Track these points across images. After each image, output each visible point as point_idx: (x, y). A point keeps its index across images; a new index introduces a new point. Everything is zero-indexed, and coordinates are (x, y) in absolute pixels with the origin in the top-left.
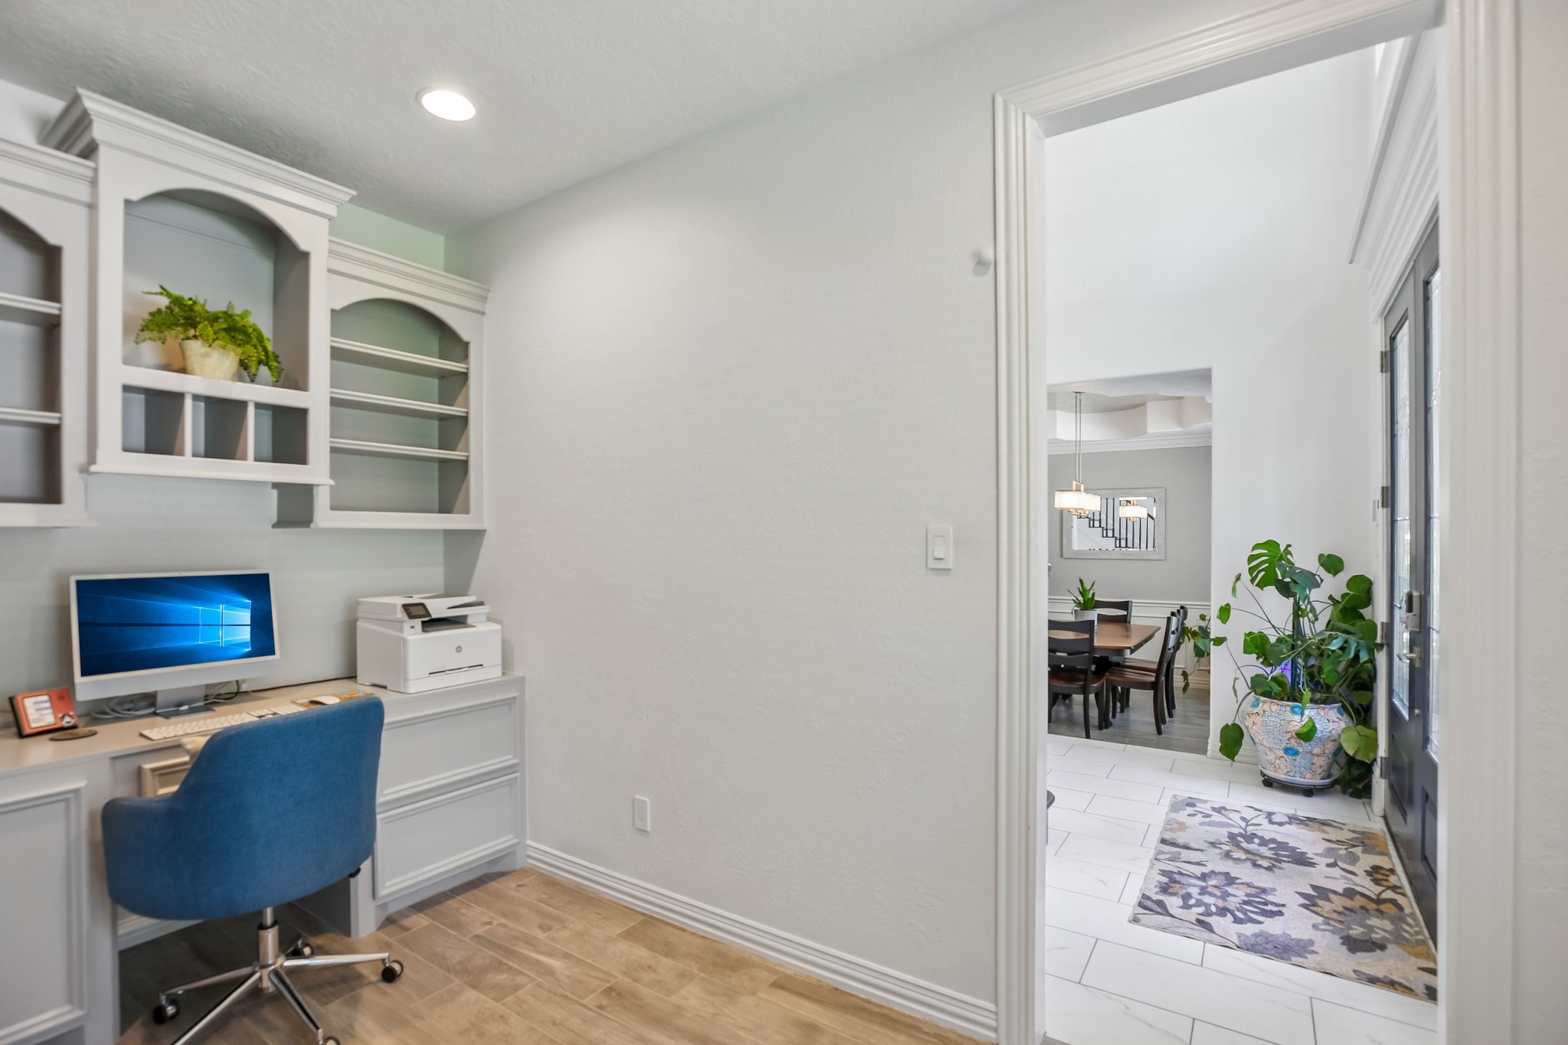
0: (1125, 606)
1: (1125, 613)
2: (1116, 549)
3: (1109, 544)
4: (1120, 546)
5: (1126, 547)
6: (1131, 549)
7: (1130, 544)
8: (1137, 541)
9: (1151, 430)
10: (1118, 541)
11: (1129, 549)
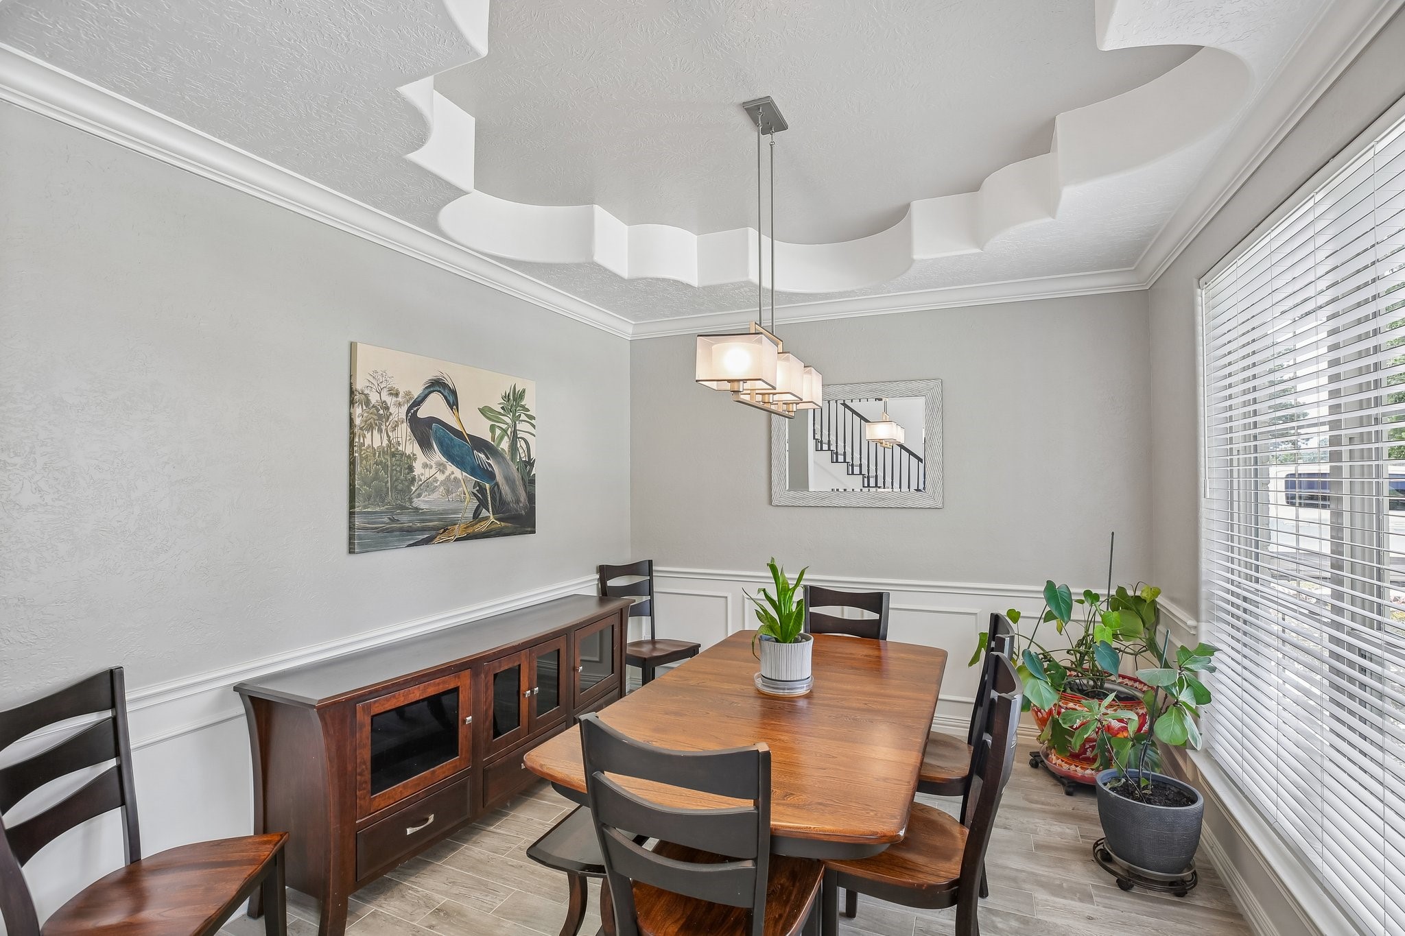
0: (875, 601)
1: (876, 616)
2: (864, 490)
3: (856, 482)
4: (869, 486)
5: (876, 486)
6: (882, 490)
7: (880, 483)
8: (888, 479)
9: (921, 253)
10: (866, 479)
11: (879, 490)
